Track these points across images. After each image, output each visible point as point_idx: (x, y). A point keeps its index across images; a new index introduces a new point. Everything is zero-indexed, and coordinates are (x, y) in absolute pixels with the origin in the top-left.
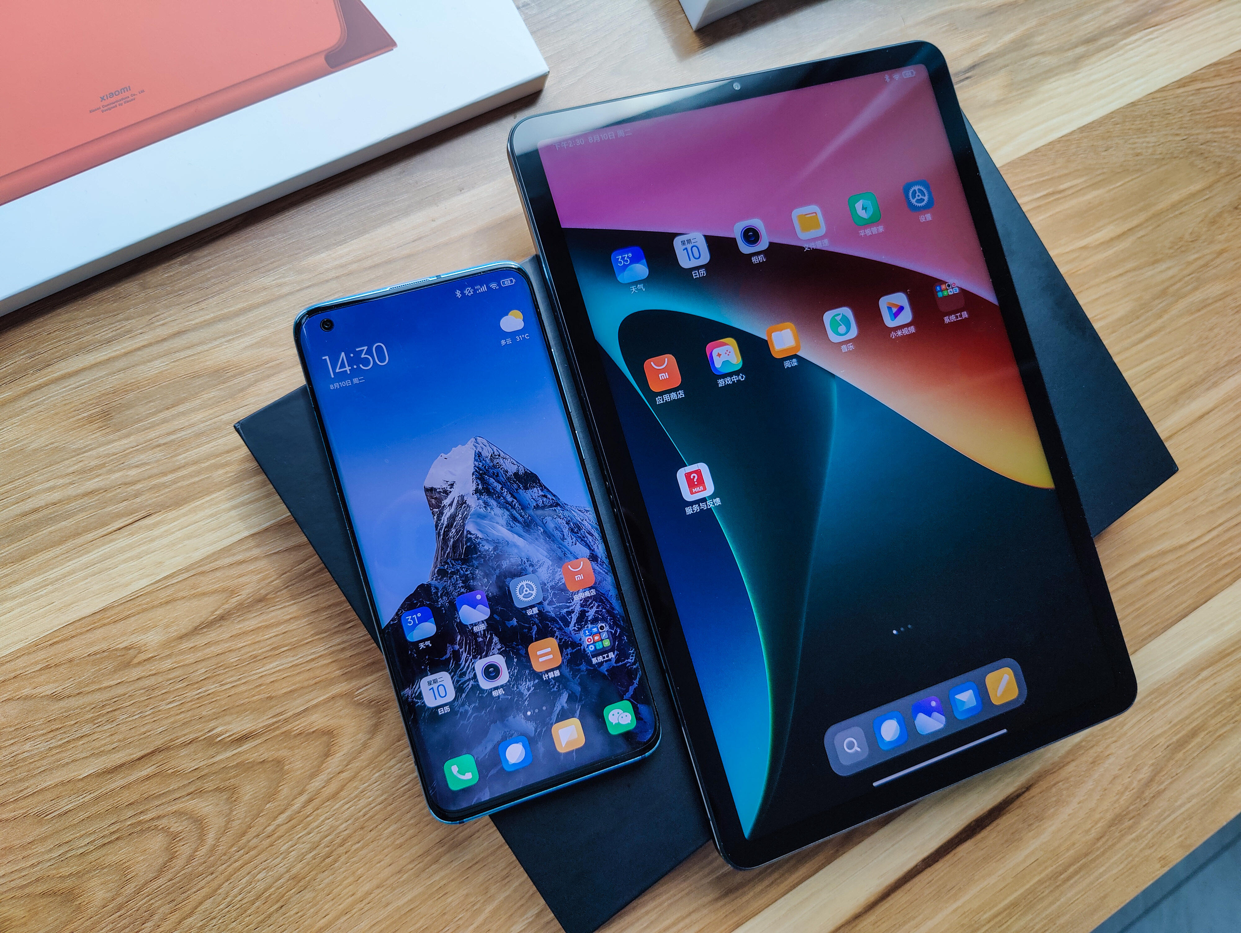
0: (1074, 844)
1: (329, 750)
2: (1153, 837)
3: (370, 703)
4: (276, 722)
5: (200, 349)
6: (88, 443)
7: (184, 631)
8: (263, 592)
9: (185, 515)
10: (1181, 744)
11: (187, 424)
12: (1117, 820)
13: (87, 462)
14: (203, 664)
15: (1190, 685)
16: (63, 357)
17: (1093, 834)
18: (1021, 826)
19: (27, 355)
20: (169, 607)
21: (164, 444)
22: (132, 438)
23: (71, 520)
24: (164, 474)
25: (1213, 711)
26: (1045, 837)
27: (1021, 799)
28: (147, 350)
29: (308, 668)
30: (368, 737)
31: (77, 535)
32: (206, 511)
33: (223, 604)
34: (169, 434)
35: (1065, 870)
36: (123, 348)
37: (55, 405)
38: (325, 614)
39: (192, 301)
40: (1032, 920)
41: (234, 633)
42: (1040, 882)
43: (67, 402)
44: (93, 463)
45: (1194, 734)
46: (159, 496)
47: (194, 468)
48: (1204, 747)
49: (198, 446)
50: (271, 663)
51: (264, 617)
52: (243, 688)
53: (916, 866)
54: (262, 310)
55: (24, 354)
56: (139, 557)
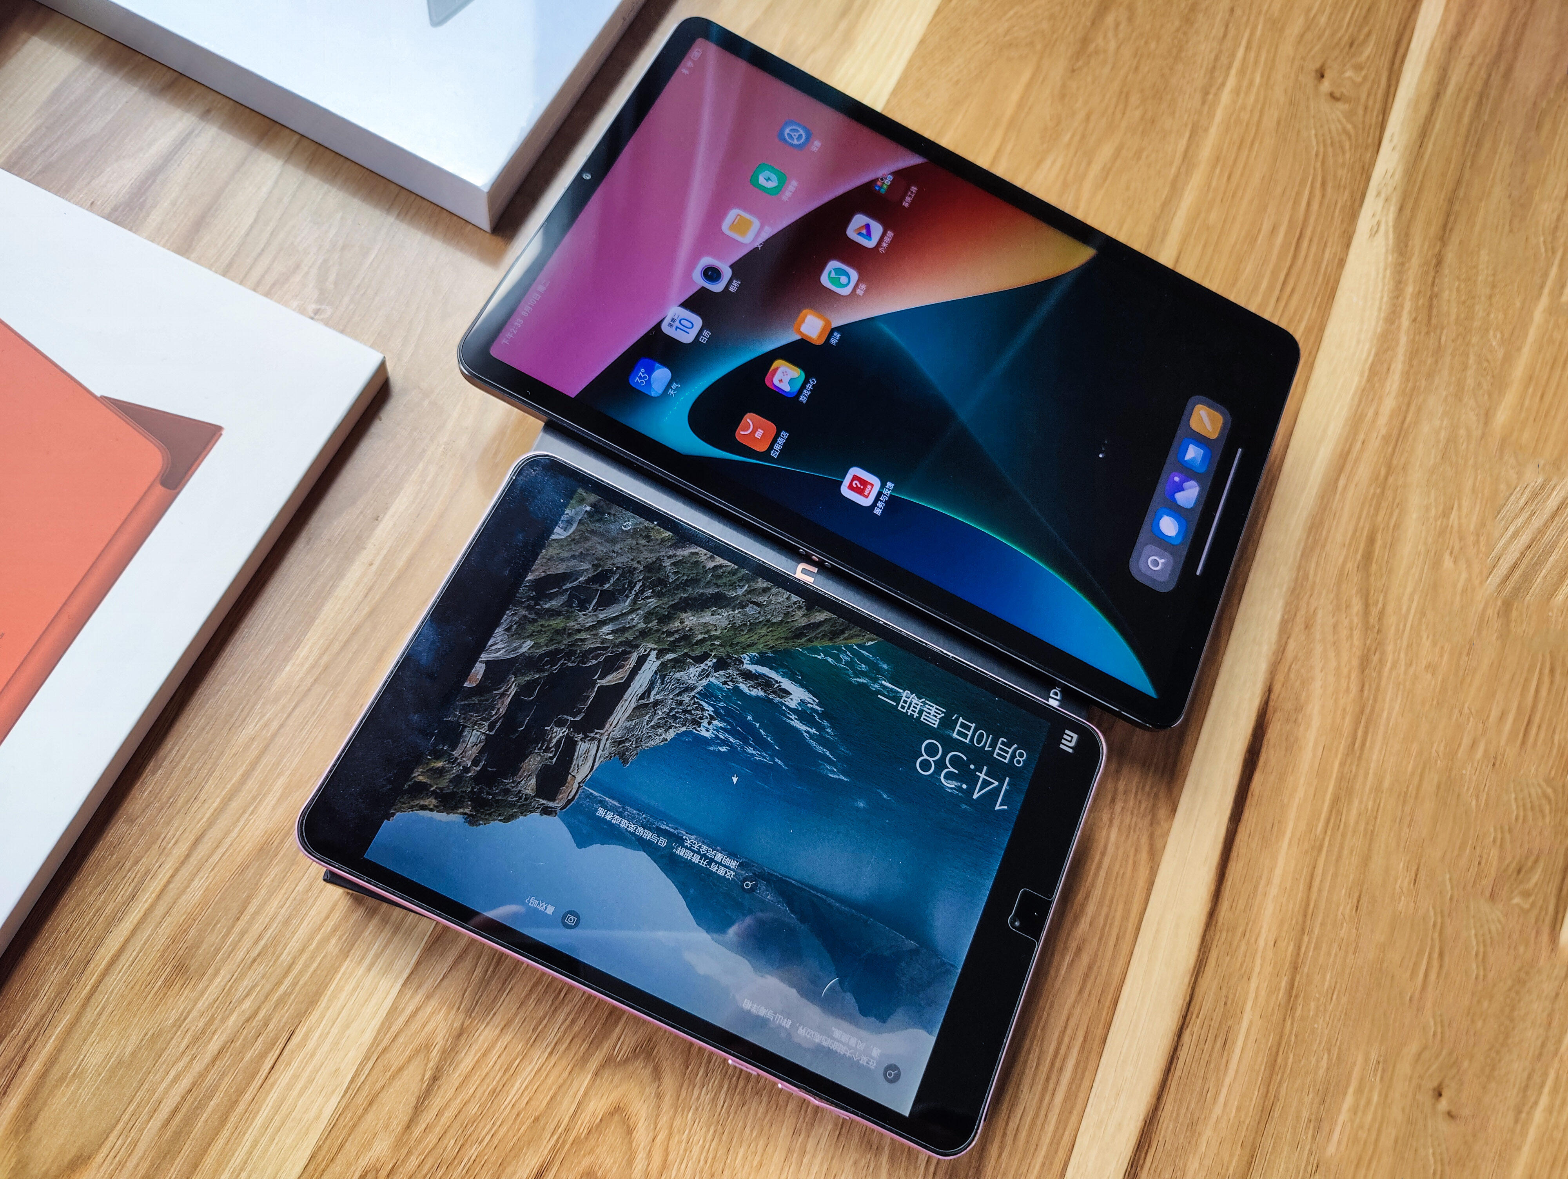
0: (1344, 710)
1: (628, 1126)
2: (1406, 654)
3: (635, 1053)
4: (559, 1138)
5: (228, 840)
6: (182, 1007)
7: (406, 1119)
8: (457, 1025)
9: (327, 1008)
10: (1368, 556)
11: (267, 920)
12: (1364, 662)
13: (194, 1028)
14: (448, 1136)
15: (1336, 500)
16: (99, 942)
17: (1354, 689)
18: (1288, 727)
19: (59, 967)
20: (374, 1108)
21: (258, 955)
22: (222, 972)
23: (217, 1094)
24: (279, 983)
25: (1372, 509)
26: (1316, 722)
27: (1271, 704)
28: (177, 878)
29: (552, 1064)
30: (656, 1085)
31: (234, 1103)
32: (346, 989)
33: (426, 1065)
34: (256, 942)
35: (1355, 738)
36: (151, 894)
37: (122, 996)
38: (531, 1003)
39: (188, 801)
40: (1361, 802)
41: (457, 1084)
42: (1342, 764)
43: (132, 983)
44: (201, 1024)
45: (1371, 540)
46: (289, 1008)
47: (305, 956)
48: (1388, 546)
49: (294, 933)
50: (512, 1086)
51: (475, 1047)
52: (504, 1129)
53: (1228, 830)
54: (264, 761)
55: (56, 968)
56: (310, 1081)
